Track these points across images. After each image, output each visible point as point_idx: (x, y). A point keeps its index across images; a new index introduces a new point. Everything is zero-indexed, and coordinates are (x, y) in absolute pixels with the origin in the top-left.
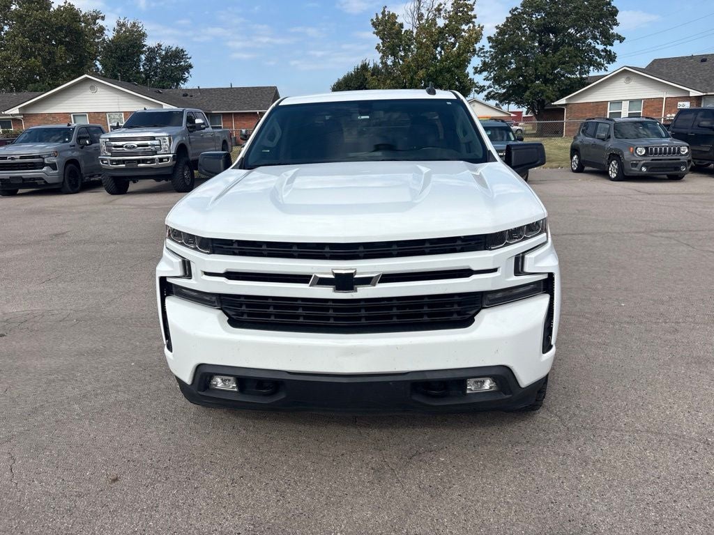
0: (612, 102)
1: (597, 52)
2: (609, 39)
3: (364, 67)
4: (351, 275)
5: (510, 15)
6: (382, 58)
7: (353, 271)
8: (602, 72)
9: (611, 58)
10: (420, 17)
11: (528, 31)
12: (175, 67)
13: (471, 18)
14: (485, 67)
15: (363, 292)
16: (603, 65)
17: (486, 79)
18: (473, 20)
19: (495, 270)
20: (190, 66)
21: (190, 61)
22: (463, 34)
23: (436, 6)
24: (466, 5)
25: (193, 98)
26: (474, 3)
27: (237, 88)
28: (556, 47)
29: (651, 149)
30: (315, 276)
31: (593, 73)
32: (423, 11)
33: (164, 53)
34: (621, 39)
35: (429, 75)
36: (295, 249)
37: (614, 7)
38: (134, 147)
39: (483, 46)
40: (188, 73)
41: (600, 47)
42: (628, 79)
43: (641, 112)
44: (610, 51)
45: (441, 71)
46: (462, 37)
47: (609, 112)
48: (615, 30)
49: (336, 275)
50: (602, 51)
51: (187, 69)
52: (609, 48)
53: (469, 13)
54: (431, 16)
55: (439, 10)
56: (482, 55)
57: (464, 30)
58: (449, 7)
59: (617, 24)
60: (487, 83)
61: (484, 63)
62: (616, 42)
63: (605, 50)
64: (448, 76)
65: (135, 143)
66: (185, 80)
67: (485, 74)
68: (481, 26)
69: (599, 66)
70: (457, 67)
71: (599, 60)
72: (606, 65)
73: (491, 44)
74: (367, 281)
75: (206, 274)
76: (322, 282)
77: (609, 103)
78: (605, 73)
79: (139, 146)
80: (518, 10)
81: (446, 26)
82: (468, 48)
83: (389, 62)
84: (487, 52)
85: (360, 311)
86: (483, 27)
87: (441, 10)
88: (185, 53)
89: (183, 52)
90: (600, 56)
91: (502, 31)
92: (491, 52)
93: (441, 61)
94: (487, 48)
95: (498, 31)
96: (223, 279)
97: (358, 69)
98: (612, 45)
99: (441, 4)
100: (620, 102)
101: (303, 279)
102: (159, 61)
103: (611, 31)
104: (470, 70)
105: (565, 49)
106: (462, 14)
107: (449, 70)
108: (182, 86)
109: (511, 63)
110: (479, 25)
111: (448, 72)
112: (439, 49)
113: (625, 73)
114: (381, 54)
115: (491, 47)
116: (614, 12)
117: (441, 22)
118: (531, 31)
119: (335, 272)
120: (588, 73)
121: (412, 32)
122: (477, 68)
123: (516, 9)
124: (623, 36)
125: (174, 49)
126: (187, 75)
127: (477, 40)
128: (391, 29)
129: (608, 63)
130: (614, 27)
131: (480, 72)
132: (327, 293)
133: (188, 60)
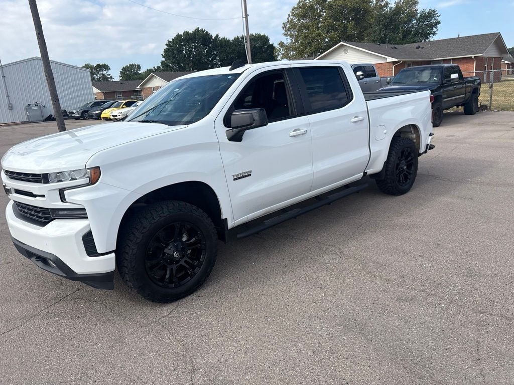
12: (427, 25)
19: (43, 196)
20: (439, 23)
21: (439, 19)
25: (423, 50)
33: (419, 15)
40: (436, 28)
51: (436, 25)
66: (434, 34)
88: (436, 13)
89: (435, 12)
102: (414, 22)
108: (431, 39)
125: (427, 11)
126: (435, 29)
133: (437, 18)
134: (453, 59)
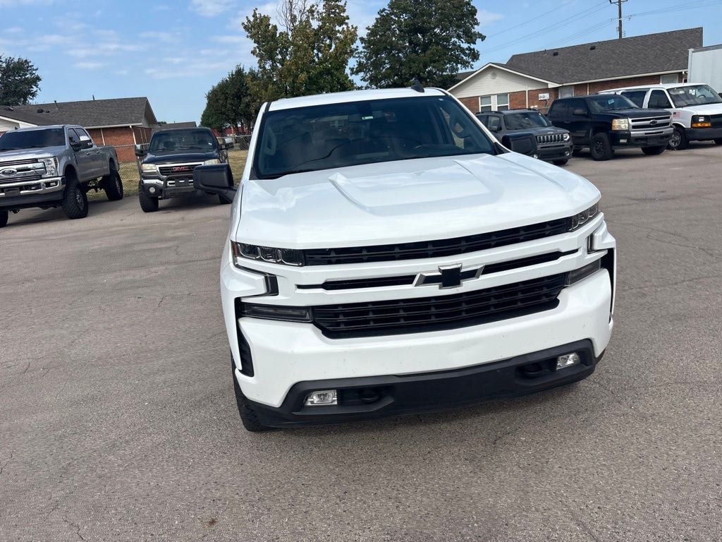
0: (482, 97)
1: (462, 50)
2: (471, 38)
3: (239, 72)
4: (458, 269)
5: (379, 16)
6: (260, 62)
7: (459, 266)
8: (469, 70)
9: (475, 56)
10: (293, 19)
11: (397, 32)
12: (21, 81)
13: (344, 19)
14: (361, 68)
15: (468, 286)
16: (469, 63)
17: (363, 79)
18: (346, 21)
19: (576, 251)
20: (38, 79)
21: (37, 73)
22: (338, 35)
23: (308, 8)
24: (338, 6)
25: (50, 114)
26: (345, 4)
27: (101, 101)
28: (425, 47)
29: (540, 138)
30: (421, 275)
31: (462, 70)
32: (296, 13)
33: (4, 65)
34: (483, 38)
35: (309, 78)
36: (397, 250)
37: (473, 7)
38: (13, 172)
39: (357, 47)
40: (37, 87)
41: (465, 46)
42: (494, 75)
43: (508, 104)
44: (474, 49)
45: (321, 74)
46: (337, 38)
47: (480, 106)
48: (477, 29)
49: (444, 272)
50: (467, 49)
51: (35, 82)
52: (472, 46)
53: (342, 14)
54: (304, 18)
55: (311, 11)
56: (357, 56)
57: (339, 31)
58: (321, 9)
59: (478, 24)
60: (364, 84)
61: (360, 64)
62: (479, 41)
63: (469, 49)
64: (329, 77)
65: (14, 168)
66: (33, 95)
67: (362, 74)
68: (354, 26)
69: (465, 64)
70: (337, 69)
71: (465, 58)
72: (471, 63)
73: (363, 45)
74: (472, 274)
75: (300, 287)
76: (428, 280)
77: (480, 99)
78: (472, 70)
79: (19, 170)
80: (386, 11)
81: (320, 28)
82: (345, 50)
83: (268, 67)
84: (361, 52)
85: (461, 305)
86: (356, 28)
87: (313, 11)
88: (30, 64)
89: (28, 63)
90: (465, 54)
91: (373, 32)
92: (364, 52)
93: (320, 63)
94: (361, 49)
95: (369, 32)
96: (321, 291)
97: (232, 75)
98: (474, 43)
99: (313, 6)
100: (489, 97)
101: (407, 280)
103: (473, 30)
104: (347, 71)
105: (433, 48)
106: (335, 14)
107: (328, 72)
108: (31, 101)
109: (385, 63)
110: (352, 26)
111: (327, 74)
112: (315, 51)
113: (490, 69)
114: (259, 59)
115: (364, 48)
116: (474, 12)
117: (315, 24)
118: (400, 31)
119: (442, 268)
120: (457, 70)
121: (287, 34)
122: (353, 68)
123: (384, 10)
124: (484, 34)
125: (16, 60)
126: (35, 89)
127: (353, 41)
128: (266, 31)
129: (473, 61)
130: (476, 26)
131: (357, 73)
132: (433, 290)
133: (34, 72)
134: (103, 129)
